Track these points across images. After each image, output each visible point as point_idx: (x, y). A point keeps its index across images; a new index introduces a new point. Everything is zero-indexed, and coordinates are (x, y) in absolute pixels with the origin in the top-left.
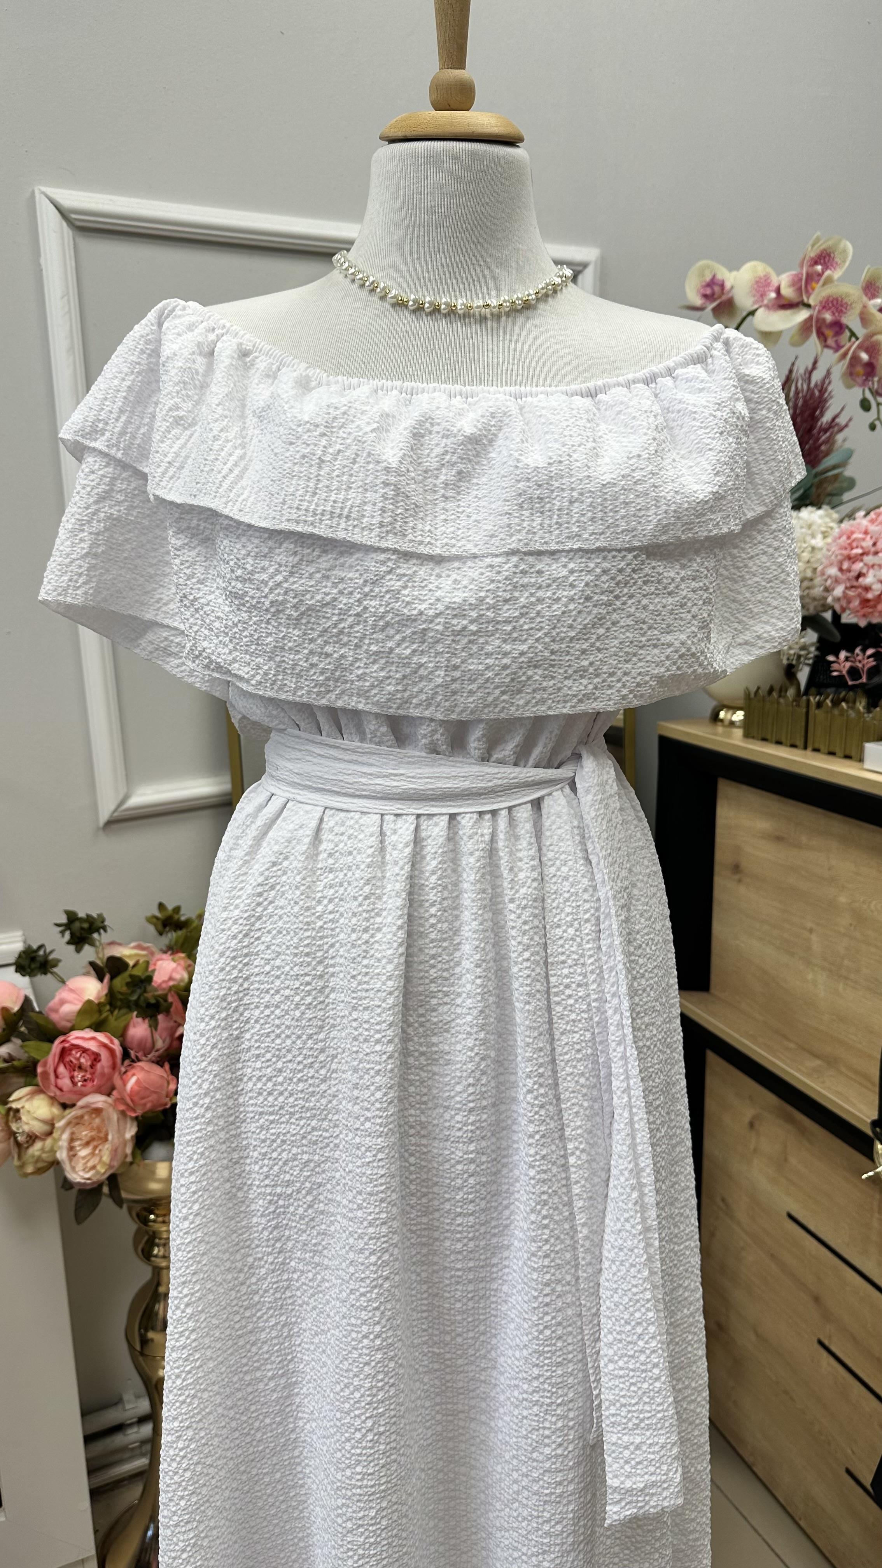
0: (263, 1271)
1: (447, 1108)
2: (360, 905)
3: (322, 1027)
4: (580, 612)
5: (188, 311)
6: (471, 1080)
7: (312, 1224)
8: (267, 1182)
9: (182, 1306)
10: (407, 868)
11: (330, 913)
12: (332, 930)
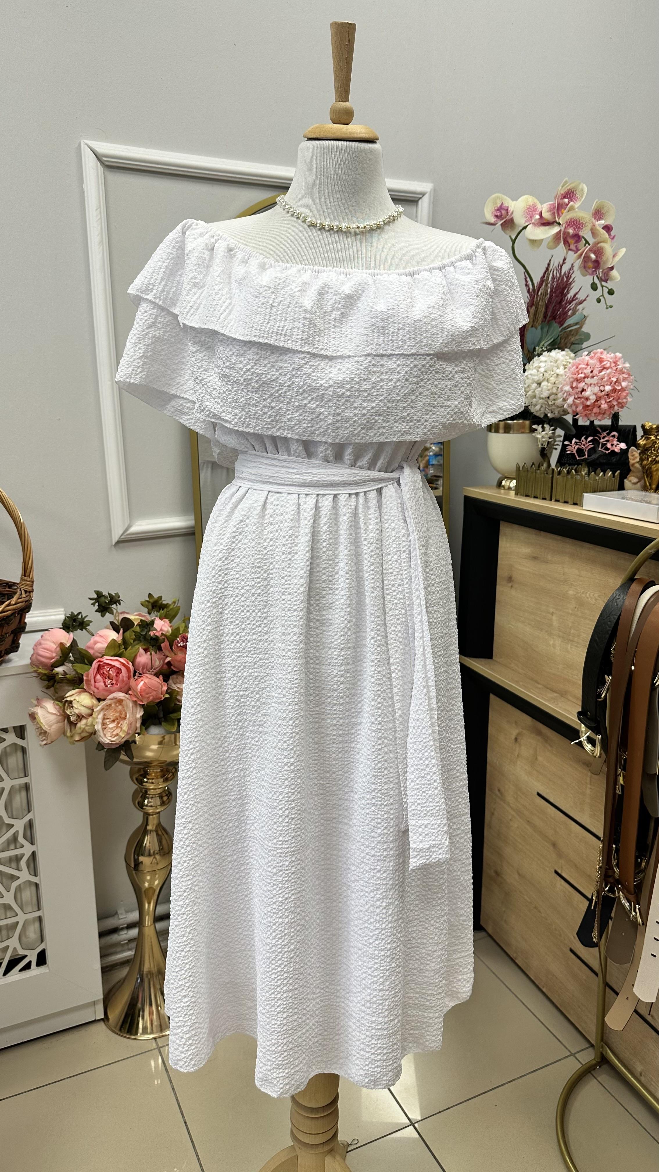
0: (231, 739)
1: (330, 648)
2: (287, 540)
3: (265, 606)
4: (402, 387)
5: (199, 226)
6: (342, 633)
7: (259, 710)
8: (235, 689)
9: (189, 755)
10: (312, 521)
11: (271, 546)
12: (272, 555)
